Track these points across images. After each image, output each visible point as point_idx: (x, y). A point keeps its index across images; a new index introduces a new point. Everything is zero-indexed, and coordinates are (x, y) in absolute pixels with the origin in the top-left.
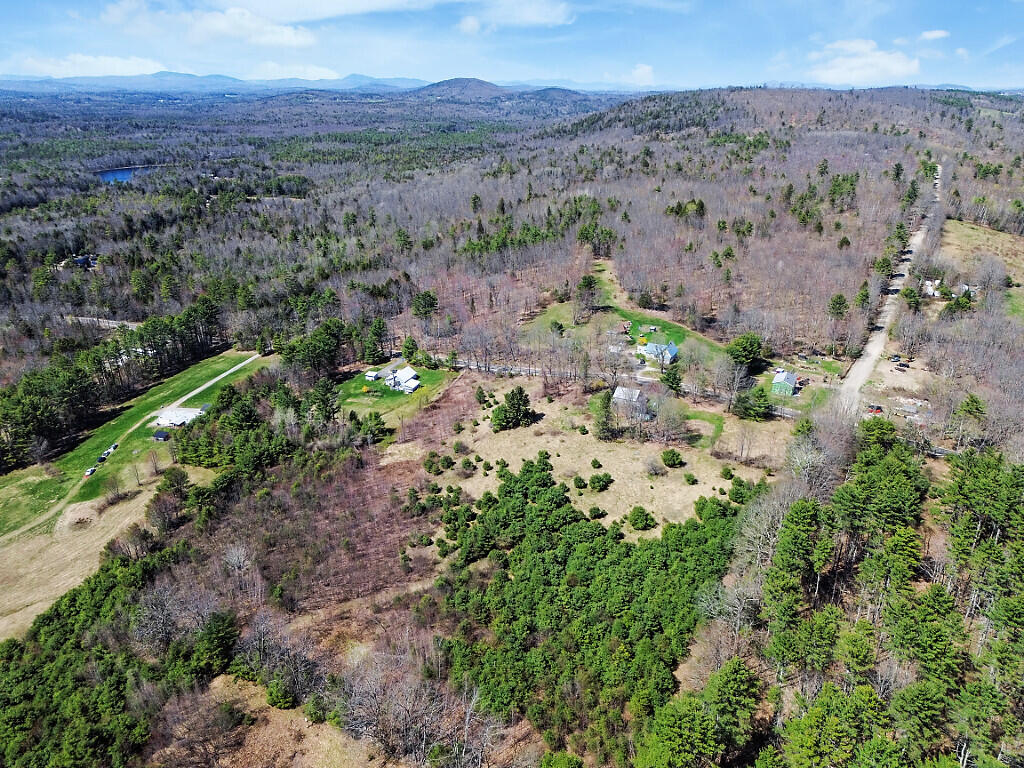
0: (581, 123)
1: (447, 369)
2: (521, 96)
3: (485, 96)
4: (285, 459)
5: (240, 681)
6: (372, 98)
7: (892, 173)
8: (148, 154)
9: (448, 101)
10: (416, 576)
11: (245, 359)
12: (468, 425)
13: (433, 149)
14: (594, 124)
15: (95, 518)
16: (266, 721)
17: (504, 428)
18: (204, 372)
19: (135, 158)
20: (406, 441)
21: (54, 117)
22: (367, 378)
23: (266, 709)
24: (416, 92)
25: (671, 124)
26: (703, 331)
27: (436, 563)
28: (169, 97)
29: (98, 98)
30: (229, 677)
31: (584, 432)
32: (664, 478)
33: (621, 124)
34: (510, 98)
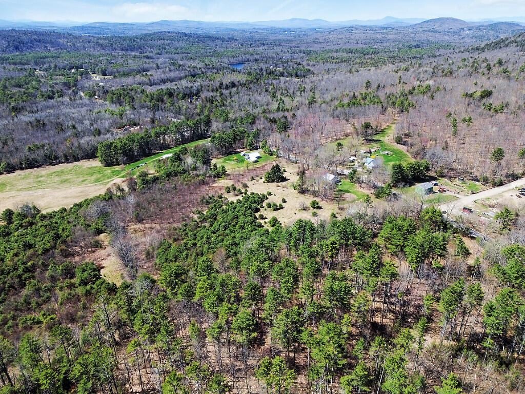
0: (491, 44)
3: (455, 27)
6: (387, 29)
8: (257, 57)
9: (429, 31)
12: (258, 178)
14: (500, 44)
17: (268, 182)
19: (251, 58)
21: (236, 40)
22: (241, 155)
24: (413, 26)
28: (290, 31)
29: (260, 31)
33: (515, 45)
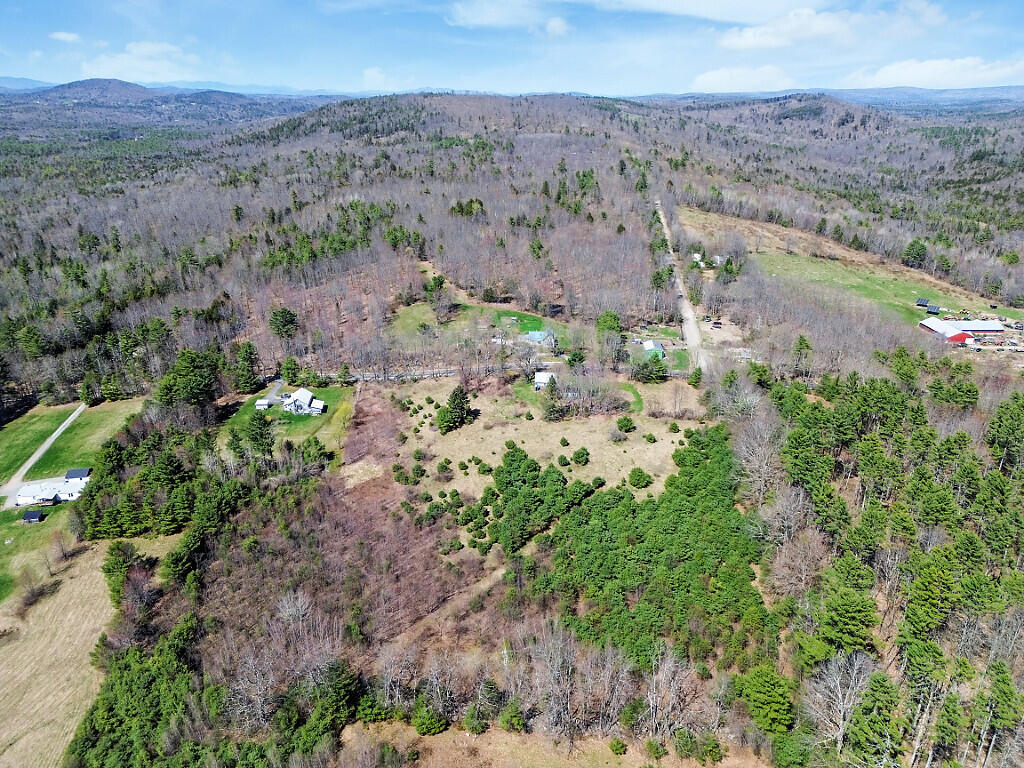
0: (280, 128)
1: (339, 385)
2: (179, 98)
3: (132, 99)
4: (247, 504)
5: (372, 726)
7: (617, 169)
10: (472, 578)
11: (67, 414)
12: (409, 434)
13: (111, 158)
14: (293, 129)
15: (19, 624)
16: (429, 751)
17: (450, 429)
18: (25, 436)
20: (354, 462)
22: (258, 408)
23: (420, 740)
24: (42, 96)
25: (380, 128)
26: (552, 317)
27: (482, 562)
30: (355, 725)
31: (530, 417)
32: (628, 442)
33: (327, 129)
34: (166, 100)
